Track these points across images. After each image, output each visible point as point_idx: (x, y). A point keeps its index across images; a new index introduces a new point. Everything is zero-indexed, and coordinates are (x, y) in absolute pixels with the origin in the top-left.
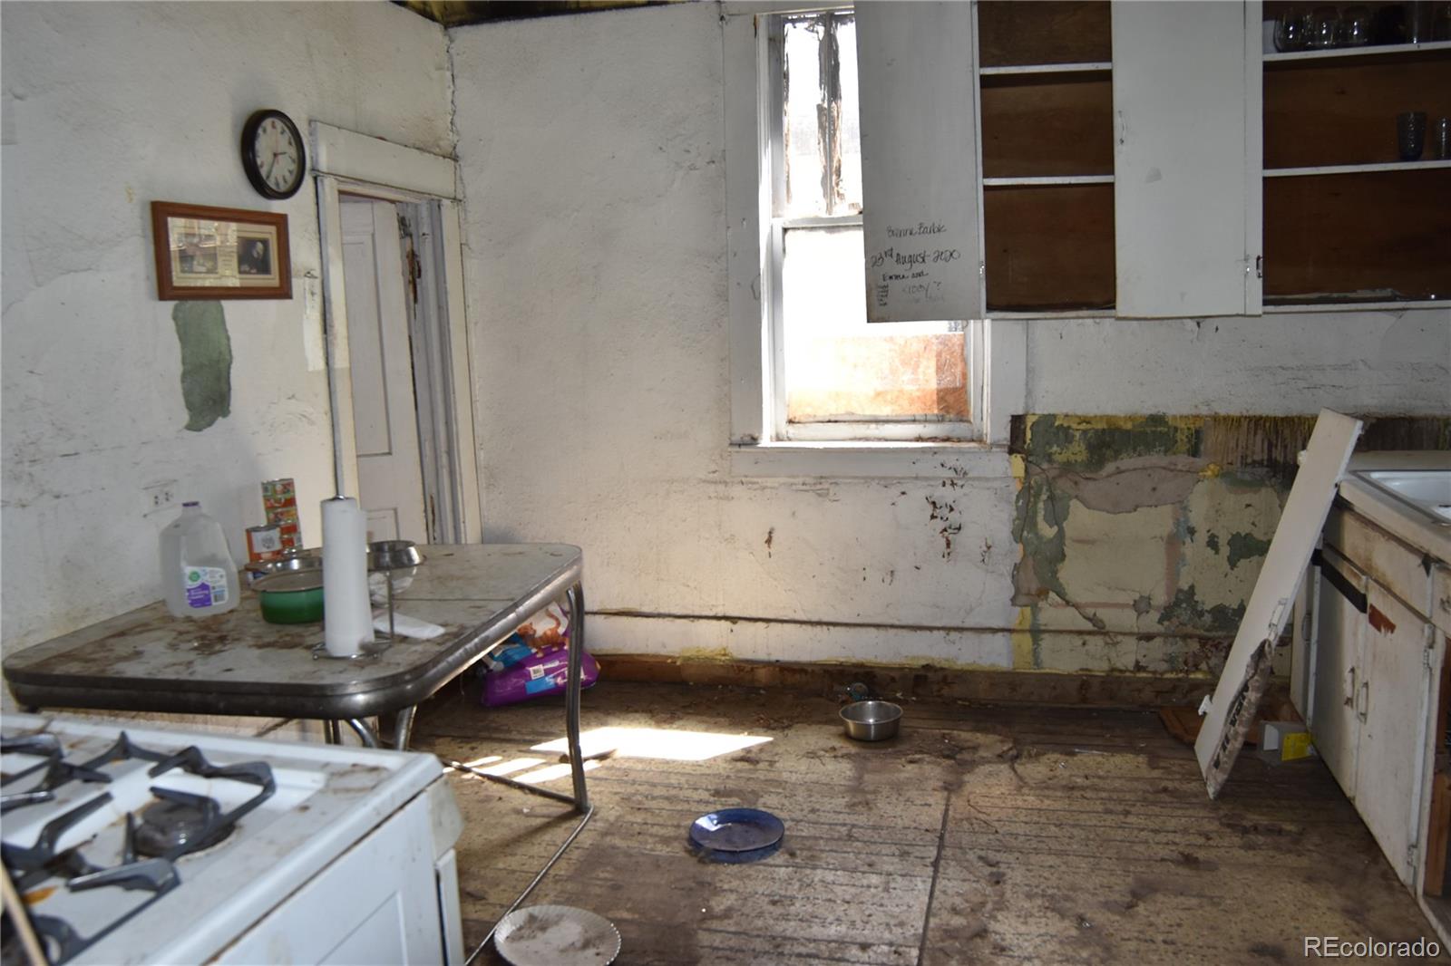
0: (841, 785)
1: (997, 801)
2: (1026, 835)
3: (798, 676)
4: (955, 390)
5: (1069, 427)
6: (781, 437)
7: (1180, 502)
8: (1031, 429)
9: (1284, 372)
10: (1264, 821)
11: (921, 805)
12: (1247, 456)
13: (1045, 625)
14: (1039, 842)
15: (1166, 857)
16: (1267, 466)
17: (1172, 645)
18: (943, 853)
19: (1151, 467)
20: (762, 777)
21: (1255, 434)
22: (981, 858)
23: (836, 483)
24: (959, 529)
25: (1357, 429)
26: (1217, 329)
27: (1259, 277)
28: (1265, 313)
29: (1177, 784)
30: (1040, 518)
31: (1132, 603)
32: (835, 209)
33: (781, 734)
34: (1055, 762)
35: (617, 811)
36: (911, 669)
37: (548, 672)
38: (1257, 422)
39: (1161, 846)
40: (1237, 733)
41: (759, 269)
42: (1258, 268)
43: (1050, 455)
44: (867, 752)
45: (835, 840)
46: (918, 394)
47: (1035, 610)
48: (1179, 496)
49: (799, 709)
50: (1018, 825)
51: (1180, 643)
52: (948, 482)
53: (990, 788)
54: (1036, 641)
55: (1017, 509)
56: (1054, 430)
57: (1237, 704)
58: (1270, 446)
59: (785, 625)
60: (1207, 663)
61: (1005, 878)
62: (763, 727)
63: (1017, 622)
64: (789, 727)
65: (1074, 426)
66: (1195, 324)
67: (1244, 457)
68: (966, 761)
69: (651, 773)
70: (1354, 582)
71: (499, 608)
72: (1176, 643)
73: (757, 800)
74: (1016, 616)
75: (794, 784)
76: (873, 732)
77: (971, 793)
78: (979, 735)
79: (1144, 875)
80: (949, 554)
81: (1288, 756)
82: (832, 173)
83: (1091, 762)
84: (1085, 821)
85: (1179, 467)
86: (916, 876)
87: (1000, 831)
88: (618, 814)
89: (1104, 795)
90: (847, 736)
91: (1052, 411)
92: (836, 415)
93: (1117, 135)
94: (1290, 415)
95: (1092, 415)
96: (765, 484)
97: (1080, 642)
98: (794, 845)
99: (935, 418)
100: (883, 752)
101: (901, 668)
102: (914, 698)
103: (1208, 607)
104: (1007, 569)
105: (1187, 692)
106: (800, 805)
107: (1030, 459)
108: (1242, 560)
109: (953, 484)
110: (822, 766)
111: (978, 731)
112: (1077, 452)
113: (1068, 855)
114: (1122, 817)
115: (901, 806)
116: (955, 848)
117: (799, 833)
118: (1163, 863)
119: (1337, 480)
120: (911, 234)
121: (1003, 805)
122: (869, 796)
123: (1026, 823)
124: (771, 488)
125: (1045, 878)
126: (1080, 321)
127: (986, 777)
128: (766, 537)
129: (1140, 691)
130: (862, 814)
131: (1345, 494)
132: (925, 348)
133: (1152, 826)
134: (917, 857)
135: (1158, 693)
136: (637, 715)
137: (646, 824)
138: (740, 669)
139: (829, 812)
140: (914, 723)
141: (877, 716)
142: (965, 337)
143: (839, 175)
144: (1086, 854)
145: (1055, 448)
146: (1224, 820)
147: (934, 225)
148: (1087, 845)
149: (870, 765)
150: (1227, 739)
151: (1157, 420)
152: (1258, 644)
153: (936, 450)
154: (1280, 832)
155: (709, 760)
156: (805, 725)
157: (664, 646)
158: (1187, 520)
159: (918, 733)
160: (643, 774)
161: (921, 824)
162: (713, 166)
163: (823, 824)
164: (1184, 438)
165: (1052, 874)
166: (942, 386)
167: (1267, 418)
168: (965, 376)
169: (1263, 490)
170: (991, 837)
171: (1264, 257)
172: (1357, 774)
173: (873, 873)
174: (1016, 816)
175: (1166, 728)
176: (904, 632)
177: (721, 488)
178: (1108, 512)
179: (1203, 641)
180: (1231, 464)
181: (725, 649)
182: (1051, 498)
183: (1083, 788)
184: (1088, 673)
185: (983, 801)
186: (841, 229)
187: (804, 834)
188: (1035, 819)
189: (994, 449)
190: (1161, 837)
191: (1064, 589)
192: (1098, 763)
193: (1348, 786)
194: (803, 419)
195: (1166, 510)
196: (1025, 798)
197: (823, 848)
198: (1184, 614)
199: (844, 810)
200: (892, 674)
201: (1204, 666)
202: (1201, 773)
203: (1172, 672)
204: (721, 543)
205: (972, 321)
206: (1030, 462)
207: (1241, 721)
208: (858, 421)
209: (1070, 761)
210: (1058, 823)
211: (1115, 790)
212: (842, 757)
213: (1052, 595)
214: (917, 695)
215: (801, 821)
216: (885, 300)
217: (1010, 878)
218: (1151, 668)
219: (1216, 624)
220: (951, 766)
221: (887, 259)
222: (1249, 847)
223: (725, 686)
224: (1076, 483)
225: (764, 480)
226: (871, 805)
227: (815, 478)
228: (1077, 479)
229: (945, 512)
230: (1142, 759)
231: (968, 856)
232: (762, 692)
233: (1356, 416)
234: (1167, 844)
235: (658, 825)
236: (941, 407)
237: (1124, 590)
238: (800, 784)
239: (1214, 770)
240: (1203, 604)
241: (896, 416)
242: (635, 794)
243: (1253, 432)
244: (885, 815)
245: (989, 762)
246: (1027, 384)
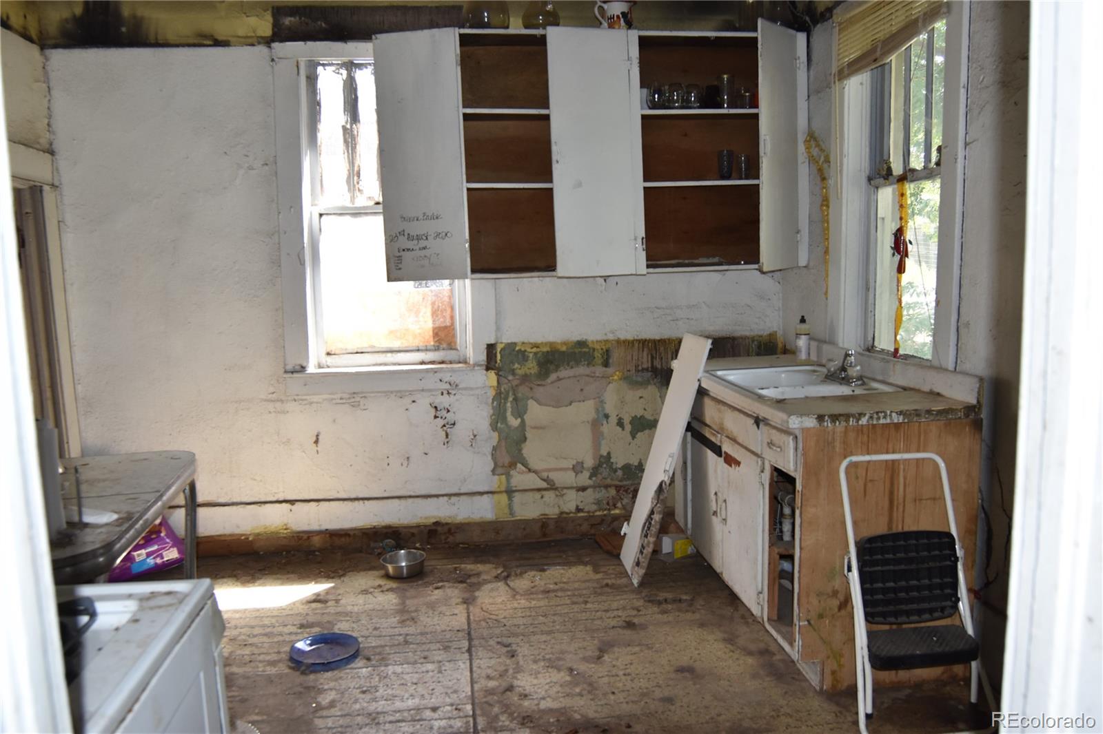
0: (391, 609)
1: (501, 606)
2: (524, 625)
3: (343, 539)
4: (446, 327)
5: (525, 351)
6: (322, 365)
7: (599, 397)
8: (500, 353)
9: (659, 311)
10: (669, 596)
11: (451, 615)
12: (638, 366)
13: (516, 487)
14: (534, 627)
15: (616, 625)
16: (651, 371)
17: (599, 492)
18: (473, 643)
19: (579, 376)
20: (332, 611)
21: (643, 351)
22: (498, 643)
23: (365, 397)
24: (454, 424)
25: (708, 344)
26: (617, 283)
27: (644, 250)
28: (648, 273)
29: (613, 581)
30: (509, 414)
31: (571, 467)
32: (356, 200)
33: (339, 581)
34: (533, 577)
35: (228, 649)
36: (425, 526)
37: (149, 555)
38: (644, 343)
39: (610, 619)
40: (649, 542)
41: (304, 243)
42: (643, 244)
43: (513, 370)
44: (404, 586)
45: (395, 645)
46: (419, 331)
47: (508, 476)
48: (598, 393)
49: (348, 563)
50: (518, 619)
51: (604, 491)
52: (445, 392)
53: (494, 598)
54: (510, 498)
55: (493, 408)
56: (515, 353)
57: (647, 524)
58: (652, 358)
59: (332, 503)
60: (621, 503)
61: (516, 653)
62: (325, 577)
63: (497, 486)
64: (343, 575)
65: (529, 350)
66: (603, 281)
67: (637, 366)
68: (475, 583)
69: (248, 619)
70: (713, 439)
71: (152, 497)
72: (601, 491)
73: (333, 627)
74: (496, 482)
75: (357, 613)
76: (405, 571)
77: (482, 603)
78: (479, 565)
79: (605, 638)
80: (447, 442)
81: (678, 555)
82: (354, 175)
83: (556, 573)
84: (560, 610)
85: (597, 375)
86: (458, 660)
87: (507, 624)
88: (229, 650)
89: (569, 593)
90: (387, 576)
91: (514, 341)
92: (362, 348)
93: (554, 157)
94: (663, 338)
95: (540, 342)
96: (312, 400)
97: (540, 496)
98: (366, 653)
99: (433, 348)
100: (415, 584)
101: (418, 526)
102: (429, 546)
103: (619, 466)
104: (488, 450)
105: (610, 523)
106: (366, 626)
107: (500, 373)
108: (639, 434)
109: (449, 393)
110: (374, 599)
111: (478, 563)
112: (531, 367)
113: (554, 633)
114: (583, 606)
115: (436, 618)
116: (480, 639)
117: (370, 645)
118: (614, 629)
119: (699, 377)
120: (417, 220)
121: (505, 608)
122: (413, 614)
123: (523, 617)
124: (317, 403)
125: (543, 649)
126: (530, 279)
127: (490, 592)
128: (314, 439)
129: (580, 525)
130: (411, 626)
131: (704, 385)
132: (424, 299)
133: (603, 608)
134: (455, 648)
135: (592, 525)
136: (225, 580)
137: (254, 654)
138: (300, 538)
139: (387, 628)
140: (433, 563)
141: (408, 560)
142: (452, 291)
143: (359, 176)
144: (566, 630)
145: (516, 366)
146: (646, 599)
147: (433, 214)
148: (565, 625)
149: (408, 594)
150: (643, 547)
151: (582, 344)
152: (658, 484)
153: (436, 370)
154: (680, 601)
155: (290, 604)
156: (355, 573)
157: (238, 527)
158: (604, 409)
159: (437, 569)
160: (241, 621)
161: (453, 627)
162: (267, 168)
163: (385, 636)
164: (599, 355)
165: (547, 646)
166: (437, 325)
167: (650, 341)
168: (452, 318)
169: (650, 387)
170: (502, 629)
171: (646, 237)
172: (723, 557)
173: (428, 663)
174: (515, 613)
175: (601, 547)
176: (419, 500)
177: (278, 405)
178: (553, 407)
179: (618, 488)
180: (629, 371)
181: (286, 525)
182: (516, 399)
183: (554, 591)
184: (546, 517)
185: (492, 607)
186: (362, 215)
187: (373, 645)
188: (528, 614)
189: (476, 368)
190: (609, 614)
191: (527, 461)
192: (562, 574)
193: (717, 565)
194: (337, 352)
195: (590, 404)
196: (519, 601)
197: (389, 652)
198: (605, 472)
199: (397, 626)
200: (412, 531)
201: (619, 505)
202: (627, 573)
203: (599, 511)
204: (279, 445)
205: (456, 281)
206: (501, 376)
207: (651, 534)
208: (378, 352)
209: (543, 575)
210: (543, 614)
211: (575, 589)
212: (387, 590)
213: (519, 465)
214: (431, 544)
215: (369, 636)
216: (400, 266)
217: (521, 652)
218: (586, 509)
219: (625, 477)
220: (465, 588)
221: (401, 238)
222: (664, 612)
223: (288, 552)
224: (531, 389)
225: (311, 397)
226: (416, 620)
227: (351, 394)
228: (532, 386)
229: (444, 413)
230: (589, 568)
231: (489, 643)
232: (317, 553)
233: (708, 337)
234: (614, 617)
235: (263, 654)
236: (436, 340)
237: (565, 458)
238: (362, 613)
239: (636, 568)
240: (616, 464)
241: (406, 347)
242: (239, 635)
243: (641, 350)
244: (428, 625)
245: (489, 582)
246: (496, 323)
